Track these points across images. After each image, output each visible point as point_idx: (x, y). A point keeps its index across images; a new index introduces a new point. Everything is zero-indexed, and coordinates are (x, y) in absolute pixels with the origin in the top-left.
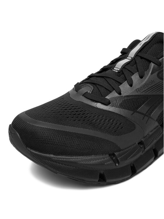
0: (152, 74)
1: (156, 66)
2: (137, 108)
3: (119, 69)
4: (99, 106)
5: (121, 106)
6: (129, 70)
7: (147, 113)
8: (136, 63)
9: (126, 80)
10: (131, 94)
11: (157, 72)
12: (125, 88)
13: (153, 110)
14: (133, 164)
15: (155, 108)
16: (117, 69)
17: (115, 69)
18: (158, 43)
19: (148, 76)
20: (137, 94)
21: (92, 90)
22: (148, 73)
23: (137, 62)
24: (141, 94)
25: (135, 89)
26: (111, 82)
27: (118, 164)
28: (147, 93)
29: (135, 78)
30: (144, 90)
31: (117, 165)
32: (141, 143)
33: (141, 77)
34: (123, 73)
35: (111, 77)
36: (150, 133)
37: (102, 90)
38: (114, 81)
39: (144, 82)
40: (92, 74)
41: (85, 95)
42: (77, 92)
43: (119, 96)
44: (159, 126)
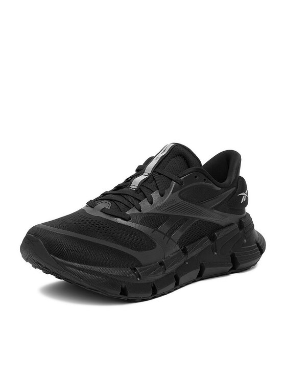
0: (172, 192)
1: (178, 184)
2: (158, 227)
3: (136, 187)
4: (119, 220)
5: (142, 223)
6: (148, 188)
7: (167, 232)
8: (154, 179)
9: (146, 197)
10: (152, 212)
11: (178, 192)
12: (145, 205)
13: (173, 232)
14: (154, 284)
15: (176, 230)
16: (134, 187)
17: (131, 186)
18: (176, 156)
19: (169, 195)
20: (157, 212)
21: (110, 207)
22: (169, 192)
23: (156, 179)
24: (162, 213)
25: (155, 207)
26: (130, 198)
27: (140, 278)
28: (168, 213)
29: (155, 195)
30: (164, 209)
31: (138, 279)
32: (161, 264)
33: (162, 195)
34: (141, 191)
35: (129, 194)
36: (171, 256)
37: (122, 206)
38: (133, 198)
39: (165, 201)
40: (107, 192)
41: (103, 211)
42: (93, 208)
43: (139, 212)
44: (180, 251)
